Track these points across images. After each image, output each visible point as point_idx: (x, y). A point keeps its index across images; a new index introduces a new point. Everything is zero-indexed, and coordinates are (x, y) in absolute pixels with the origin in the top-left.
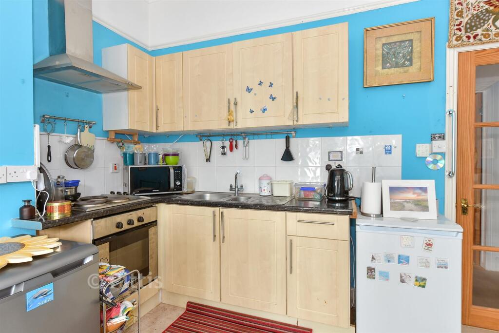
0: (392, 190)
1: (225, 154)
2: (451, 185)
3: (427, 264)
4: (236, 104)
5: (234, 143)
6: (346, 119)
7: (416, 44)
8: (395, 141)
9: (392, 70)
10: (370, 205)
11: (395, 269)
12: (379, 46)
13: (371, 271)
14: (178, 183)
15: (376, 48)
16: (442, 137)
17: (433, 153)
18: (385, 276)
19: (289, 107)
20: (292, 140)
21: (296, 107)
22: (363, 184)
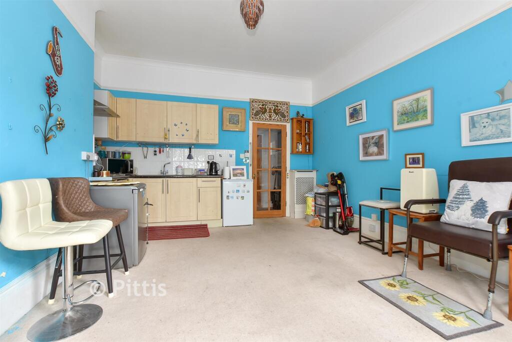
0: (233, 169)
1: (156, 155)
2: (251, 169)
3: (244, 192)
4: (169, 131)
5: (162, 149)
6: (217, 142)
7: (240, 117)
8: (233, 152)
9: (232, 125)
10: (226, 175)
11: (235, 195)
12: (228, 115)
13: (228, 196)
14: (132, 169)
15: (226, 115)
16: (248, 152)
17: (246, 158)
18: (232, 197)
19: (195, 136)
20: (193, 150)
21: (197, 136)
22: (224, 168)
